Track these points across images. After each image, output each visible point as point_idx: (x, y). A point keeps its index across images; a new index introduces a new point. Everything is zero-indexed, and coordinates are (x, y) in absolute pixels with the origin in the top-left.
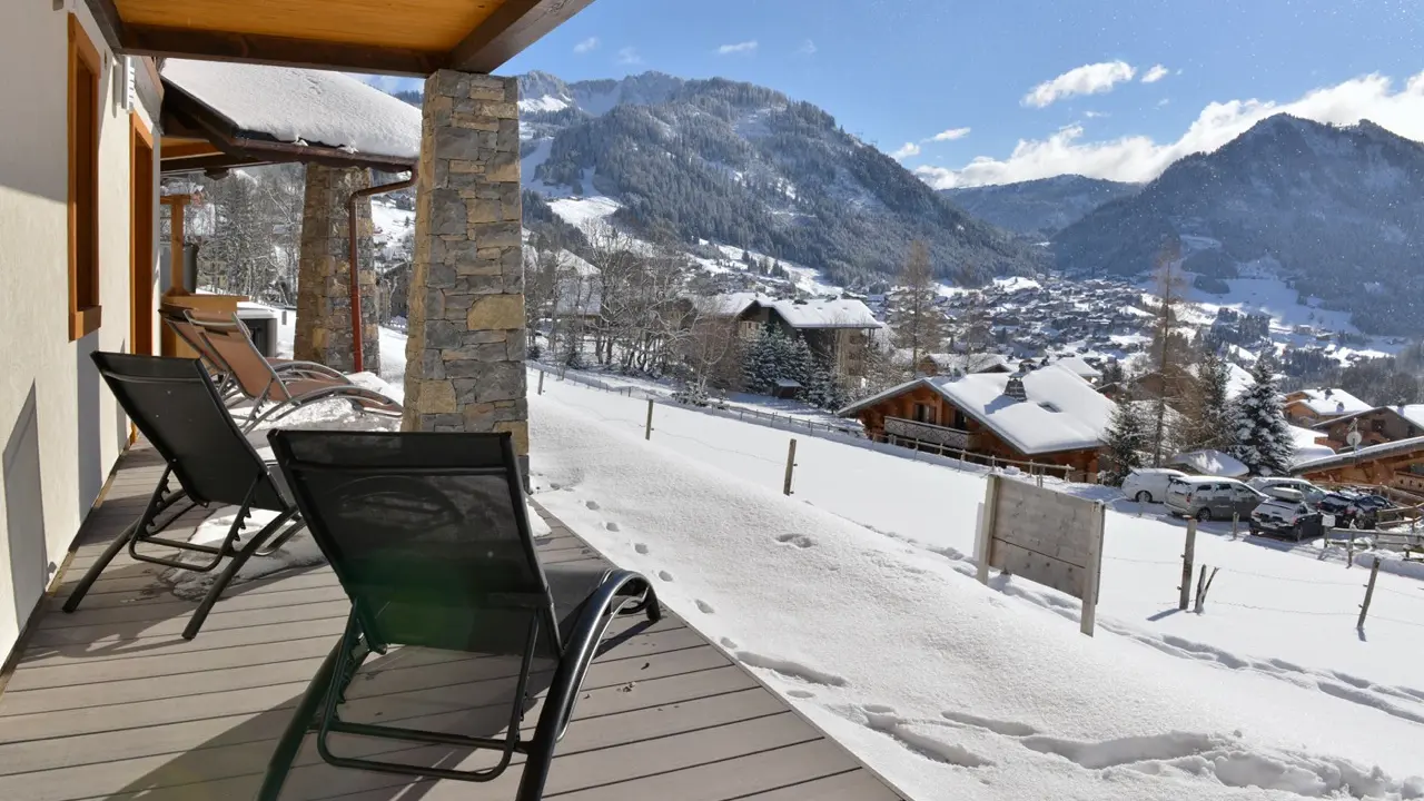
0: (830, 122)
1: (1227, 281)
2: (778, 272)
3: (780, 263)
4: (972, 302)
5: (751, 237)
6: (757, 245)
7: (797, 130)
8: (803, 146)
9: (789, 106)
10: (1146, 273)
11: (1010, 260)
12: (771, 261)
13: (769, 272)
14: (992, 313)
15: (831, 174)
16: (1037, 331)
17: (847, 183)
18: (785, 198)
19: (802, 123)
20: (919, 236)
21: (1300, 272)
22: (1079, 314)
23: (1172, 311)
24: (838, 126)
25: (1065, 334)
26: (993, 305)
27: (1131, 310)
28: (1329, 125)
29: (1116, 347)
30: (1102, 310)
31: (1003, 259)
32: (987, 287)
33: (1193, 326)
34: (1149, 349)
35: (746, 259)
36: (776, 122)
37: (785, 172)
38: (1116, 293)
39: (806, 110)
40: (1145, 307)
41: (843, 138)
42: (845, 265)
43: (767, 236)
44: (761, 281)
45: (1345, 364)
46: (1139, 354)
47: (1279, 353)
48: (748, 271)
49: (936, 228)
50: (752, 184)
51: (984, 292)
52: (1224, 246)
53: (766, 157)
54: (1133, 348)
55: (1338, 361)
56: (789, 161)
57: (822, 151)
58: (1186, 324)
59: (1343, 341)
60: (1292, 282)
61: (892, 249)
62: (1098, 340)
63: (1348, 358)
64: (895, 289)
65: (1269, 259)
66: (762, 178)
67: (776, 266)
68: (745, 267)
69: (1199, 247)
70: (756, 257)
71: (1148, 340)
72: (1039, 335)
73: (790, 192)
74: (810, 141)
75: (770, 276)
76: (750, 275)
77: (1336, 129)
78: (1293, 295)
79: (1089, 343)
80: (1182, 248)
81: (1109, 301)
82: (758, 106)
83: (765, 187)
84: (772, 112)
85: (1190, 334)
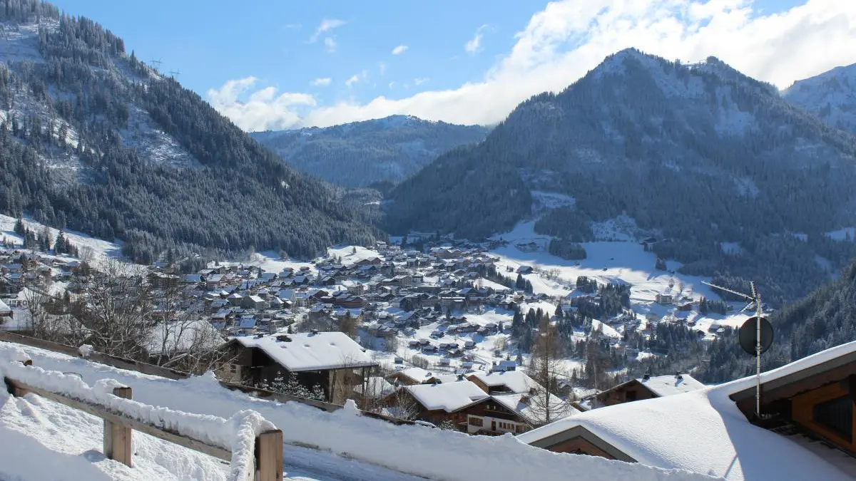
0: (119, 45)
1: (584, 245)
2: (64, 247)
3: (65, 236)
4: (306, 281)
5: (25, 200)
6: (32, 211)
7: (76, 54)
8: (83, 75)
9: (63, 24)
10: (496, 238)
11: (345, 226)
12: (54, 233)
13: (52, 247)
14: (331, 293)
15: (122, 114)
16: (384, 314)
17: (143, 126)
18: (65, 147)
19: (82, 46)
20: (238, 197)
21: (657, 232)
22: (429, 290)
23: (528, 282)
24: (127, 53)
25: (416, 316)
26: (331, 283)
27: (486, 283)
28: (678, 62)
29: (473, 328)
30: (453, 284)
31: (338, 224)
32: (321, 260)
33: (552, 299)
34: (508, 330)
35: (19, 231)
36: (41, 44)
37: (62, 111)
38: (467, 263)
39: (85, 29)
40: (500, 279)
41: (133, 67)
42: (148, 235)
43: (45, 198)
44: (43, 261)
45: (709, 337)
46: (499, 336)
47: (643, 327)
48: (24, 247)
49: (256, 185)
50: (20, 126)
51: (318, 266)
52: (578, 204)
53: (37, 91)
54: (492, 329)
55: (701, 333)
56: (67, 98)
57: (110, 84)
58: (544, 297)
59: (705, 309)
60: (650, 245)
61: (205, 213)
62: (452, 321)
63: (712, 330)
64: (212, 265)
65: (625, 218)
66: (34, 121)
67: (60, 240)
68: (19, 241)
69: (551, 205)
70: (34, 227)
71: (507, 319)
72: (388, 318)
73: (71, 139)
74: (93, 70)
75: (54, 253)
76: (27, 252)
77: (685, 68)
78: (652, 259)
79: (443, 326)
80: (533, 207)
81: (460, 273)
82: (24, 21)
83: (36, 132)
84: (40, 30)
85: (549, 309)
